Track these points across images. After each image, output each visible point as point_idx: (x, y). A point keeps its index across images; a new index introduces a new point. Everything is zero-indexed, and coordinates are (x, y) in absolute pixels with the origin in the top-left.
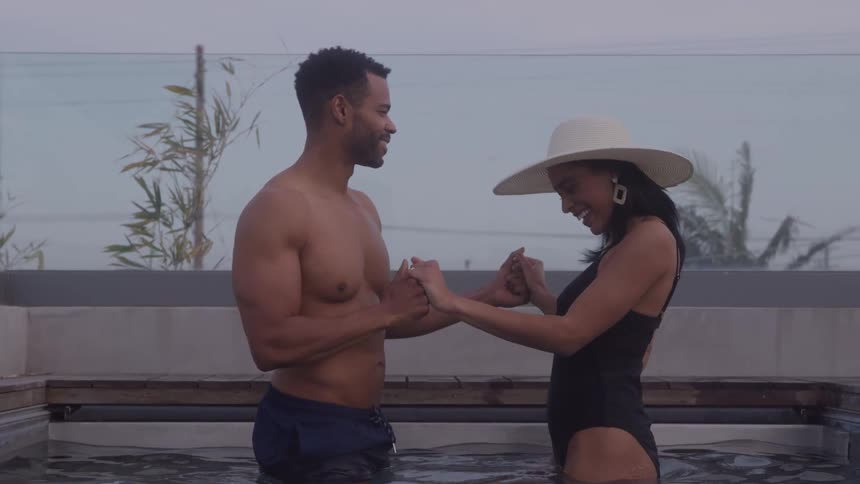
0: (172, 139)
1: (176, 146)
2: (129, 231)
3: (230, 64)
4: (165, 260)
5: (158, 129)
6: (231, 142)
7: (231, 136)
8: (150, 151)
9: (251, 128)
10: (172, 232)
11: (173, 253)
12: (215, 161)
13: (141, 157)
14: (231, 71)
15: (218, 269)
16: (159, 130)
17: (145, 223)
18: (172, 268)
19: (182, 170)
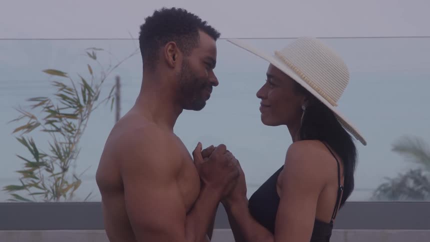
0: (53, 109)
1: (55, 113)
2: (21, 175)
3: (93, 53)
4: (46, 196)
5: (42, 101)
6: (96, 108)
7: (95, 104)
8: (33, 117)
9: (109, 97)
10: (54, 175)
11: (53, 190)
12: (84, 122)
13: (25, 121)
14: (94, 57)
15: (88, 201)
16: (43, 103)
17: (34, 170)
18: (52, 201)
19: (58, 130)
